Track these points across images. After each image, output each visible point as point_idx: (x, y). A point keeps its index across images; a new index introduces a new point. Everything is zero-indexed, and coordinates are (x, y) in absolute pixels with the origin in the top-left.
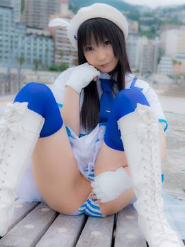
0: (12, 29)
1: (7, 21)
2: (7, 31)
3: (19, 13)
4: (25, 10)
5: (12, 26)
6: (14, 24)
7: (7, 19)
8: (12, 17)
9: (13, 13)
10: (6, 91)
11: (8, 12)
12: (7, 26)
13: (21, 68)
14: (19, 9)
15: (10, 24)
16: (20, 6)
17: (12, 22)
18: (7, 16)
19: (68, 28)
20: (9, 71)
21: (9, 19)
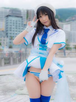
0: (22, 28)
1: (19, 24)
2: (19, 29)
3: (26, 19)
4: (29, 18)
5: (22, 26)
6: (23, 25)
7: (19, 23)
8: (22, 22)
9: (22, 19)
10: (19, 62)
11: (20, 19)
12: (19, 26)
13: (26, 48)
14: (26, 17)
15: (21, 25)
16: (26, 16)
17: (22, 24)
18: (19, 21)
19: (34, 10)
20: (21, 50)
21: (21, 23)
